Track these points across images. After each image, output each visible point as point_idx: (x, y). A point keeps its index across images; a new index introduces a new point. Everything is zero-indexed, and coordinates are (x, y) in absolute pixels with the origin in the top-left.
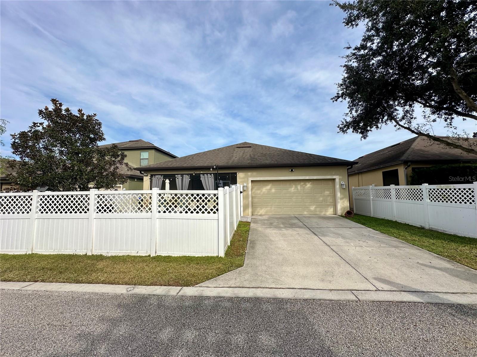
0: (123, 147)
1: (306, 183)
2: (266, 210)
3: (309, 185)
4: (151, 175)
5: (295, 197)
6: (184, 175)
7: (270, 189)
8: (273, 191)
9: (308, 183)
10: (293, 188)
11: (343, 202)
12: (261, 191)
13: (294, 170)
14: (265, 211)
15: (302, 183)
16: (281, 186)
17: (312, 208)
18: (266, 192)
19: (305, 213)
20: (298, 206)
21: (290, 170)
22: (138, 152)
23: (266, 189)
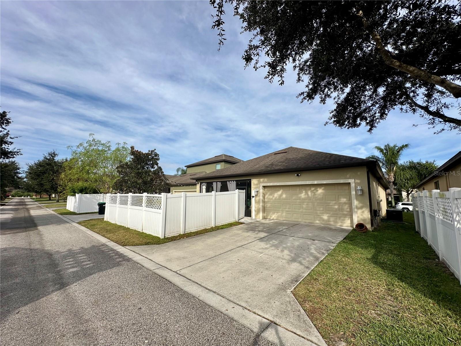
0: (208, 161)
1: (317, 189)
2: (278, 215)
3: (320, 191)
4: (200, 183)
5: (305, 204)
6: (218, 182)
7: (281, 195)
8: (284, 196)
9: (320, 188)
10: (304, 194)
11: (363, 212)
12: (274, 196)
13: (299, 175)
14: (276, 216)
15: (313, 189)
16: (291, 191)
17: (325, 217)
18: (278, 197)
19: (317, 222)
20: (309, 214)
21: (296, 175)
22: (215, 164)
23: (278, 194)
